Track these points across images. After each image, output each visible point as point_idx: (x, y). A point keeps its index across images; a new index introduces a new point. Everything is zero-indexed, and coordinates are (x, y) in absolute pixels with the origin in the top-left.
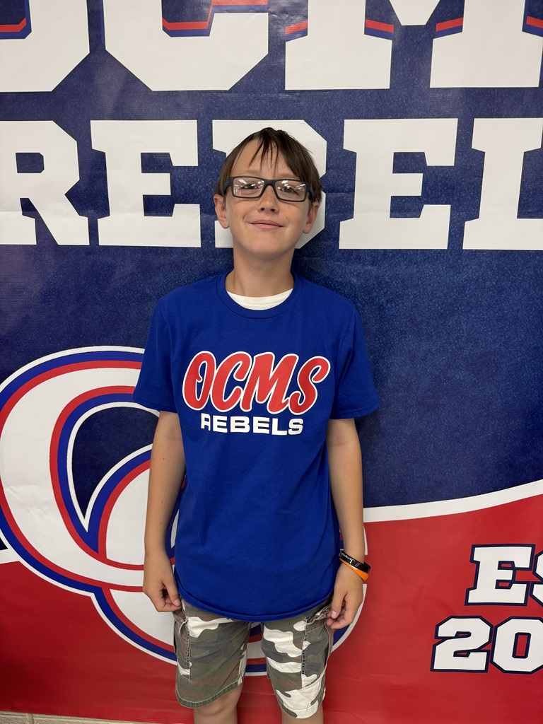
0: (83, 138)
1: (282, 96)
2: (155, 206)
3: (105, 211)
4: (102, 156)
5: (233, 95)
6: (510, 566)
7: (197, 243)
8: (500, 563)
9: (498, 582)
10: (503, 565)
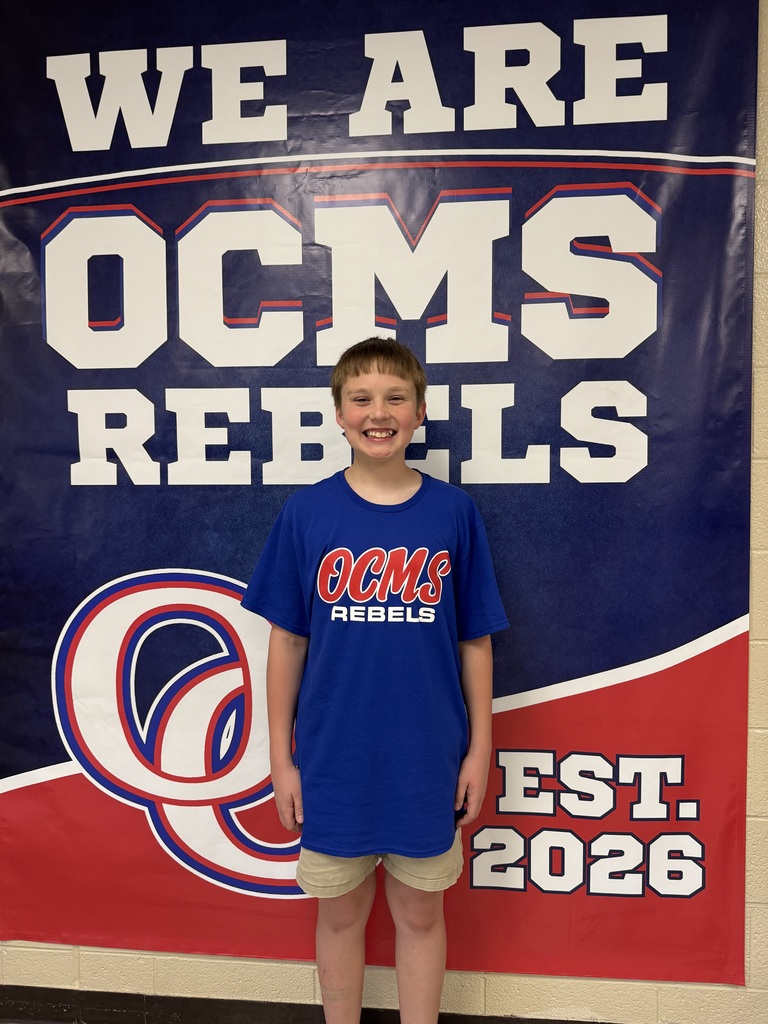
0: (159, 402)
1: (315, 370)
2: (215, 453)
3: (174, 458)
4: (173, 415)
5: (277, 369)
6: (535, 772)
7: (248, 481)
8: (526, 769)
9: (526, 789)
10: (528, 772)
